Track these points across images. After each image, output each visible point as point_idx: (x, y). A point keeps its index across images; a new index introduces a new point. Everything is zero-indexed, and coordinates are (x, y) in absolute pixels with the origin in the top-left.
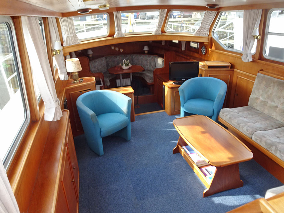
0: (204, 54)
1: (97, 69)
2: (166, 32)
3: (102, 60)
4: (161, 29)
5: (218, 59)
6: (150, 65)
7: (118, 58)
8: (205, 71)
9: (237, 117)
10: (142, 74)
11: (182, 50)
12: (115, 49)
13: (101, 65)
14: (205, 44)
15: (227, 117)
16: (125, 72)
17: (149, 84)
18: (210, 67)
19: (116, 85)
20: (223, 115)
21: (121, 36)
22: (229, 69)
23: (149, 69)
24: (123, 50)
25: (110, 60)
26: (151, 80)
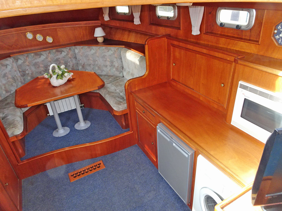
3: (6, 66)
6: (112, 66)
13: (5, 76)
17: (118, 114)
19: (49, 113)
23: (111, 73)
24: (53, 38)
25: (27, 63)
26: (121, 105)
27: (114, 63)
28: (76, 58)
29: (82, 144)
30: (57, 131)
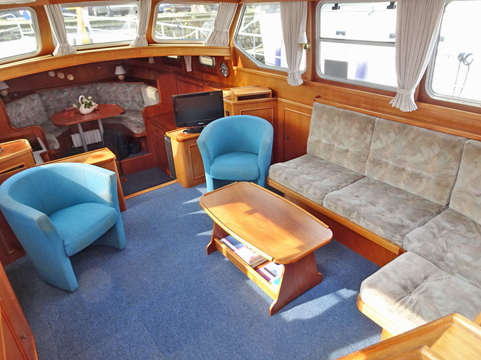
0: (226, 75)
1: (25, 119)
2: (156, 41)
3: (33, 100)
4: (145, 36)
5: (250, 83)
6: (133, 100)
7: (66, 94)
8: (234, 105)
9: (296, 175)
10: (121, 119)
11: (188, 71)
12: (56, 76)
14: (225, 58)
15: (281, 177)
16: (86, 119)
17: (138, 136)
18: (240, 98)
19: (73, 145)
20: (276, 176)
21: (68, 53)
22: (270, 98)
23: (132, 108)
24: (73, 76)
25: (51, 99)
26: (139, 128)
27: (135, 98)
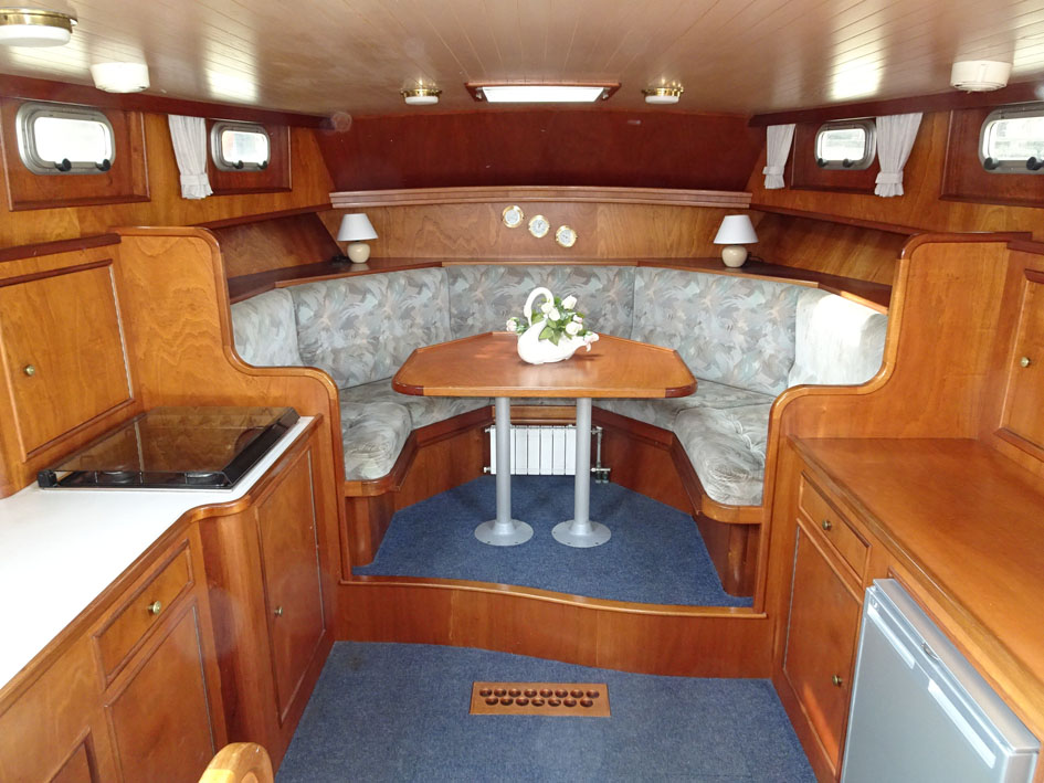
1: (365, 341)
3: (420, 287)
10: (674, 411)
12: (525, 225)
13: (407, 314)
16: (534, 381)
17: (716, 516)
19: (489, 465)
24: (577, 233)
25: (478, 294)
28: (632, 308)
29: (552, 590)
30: (492, 527)
